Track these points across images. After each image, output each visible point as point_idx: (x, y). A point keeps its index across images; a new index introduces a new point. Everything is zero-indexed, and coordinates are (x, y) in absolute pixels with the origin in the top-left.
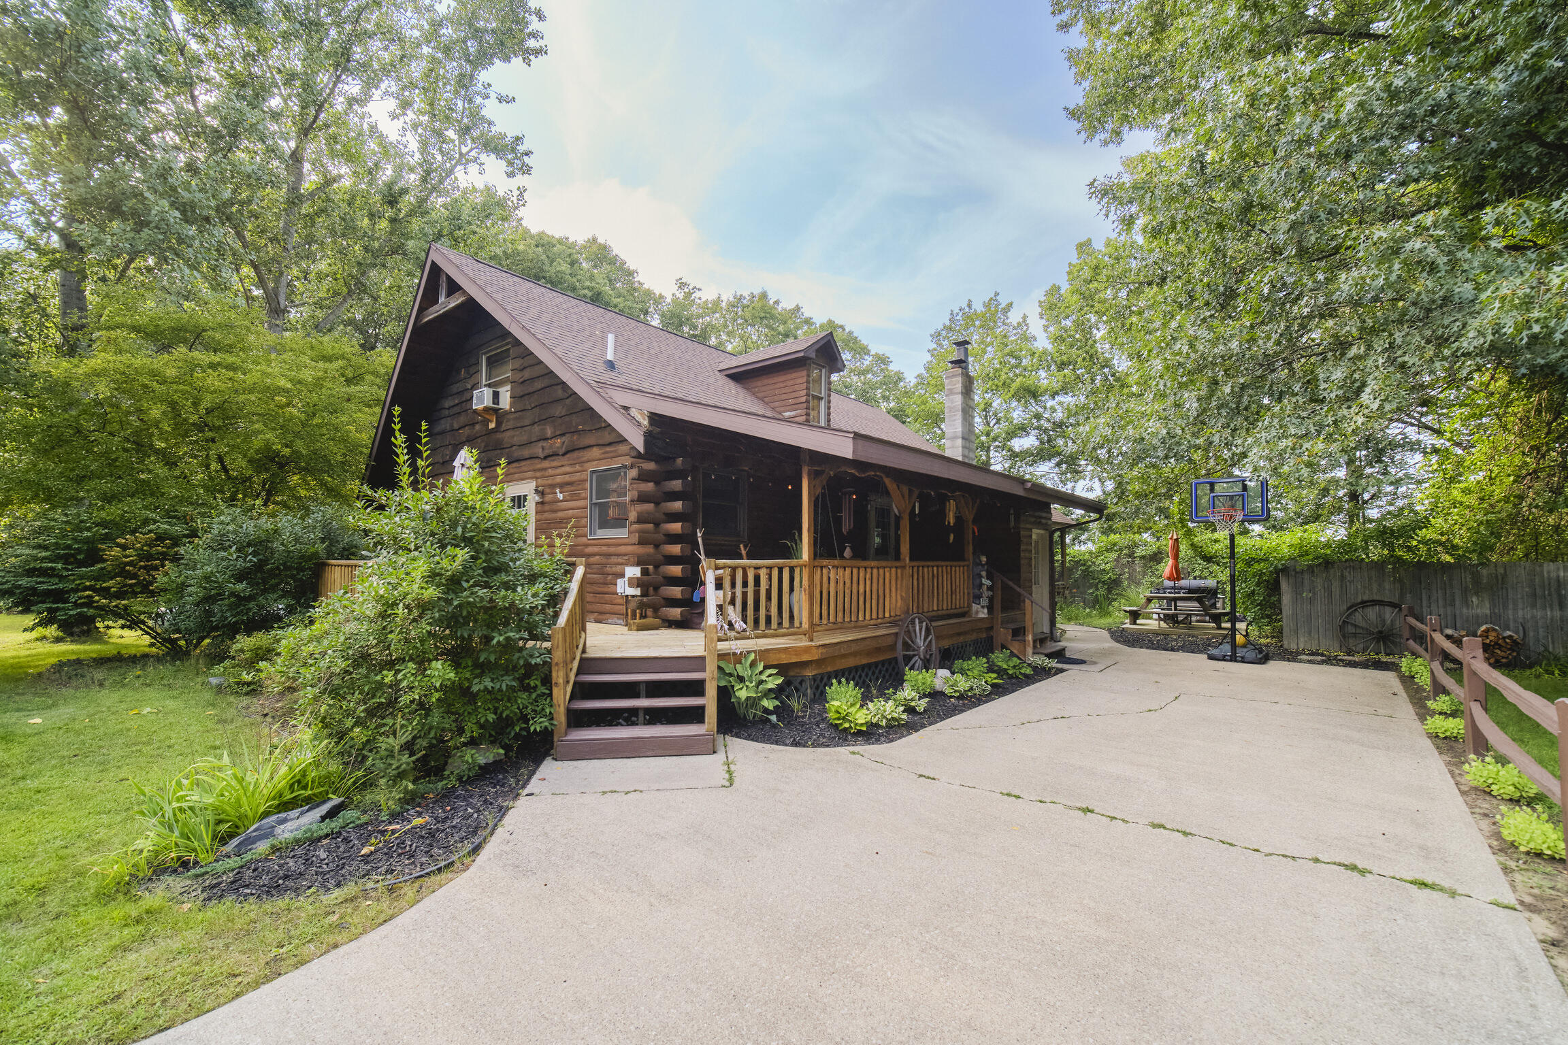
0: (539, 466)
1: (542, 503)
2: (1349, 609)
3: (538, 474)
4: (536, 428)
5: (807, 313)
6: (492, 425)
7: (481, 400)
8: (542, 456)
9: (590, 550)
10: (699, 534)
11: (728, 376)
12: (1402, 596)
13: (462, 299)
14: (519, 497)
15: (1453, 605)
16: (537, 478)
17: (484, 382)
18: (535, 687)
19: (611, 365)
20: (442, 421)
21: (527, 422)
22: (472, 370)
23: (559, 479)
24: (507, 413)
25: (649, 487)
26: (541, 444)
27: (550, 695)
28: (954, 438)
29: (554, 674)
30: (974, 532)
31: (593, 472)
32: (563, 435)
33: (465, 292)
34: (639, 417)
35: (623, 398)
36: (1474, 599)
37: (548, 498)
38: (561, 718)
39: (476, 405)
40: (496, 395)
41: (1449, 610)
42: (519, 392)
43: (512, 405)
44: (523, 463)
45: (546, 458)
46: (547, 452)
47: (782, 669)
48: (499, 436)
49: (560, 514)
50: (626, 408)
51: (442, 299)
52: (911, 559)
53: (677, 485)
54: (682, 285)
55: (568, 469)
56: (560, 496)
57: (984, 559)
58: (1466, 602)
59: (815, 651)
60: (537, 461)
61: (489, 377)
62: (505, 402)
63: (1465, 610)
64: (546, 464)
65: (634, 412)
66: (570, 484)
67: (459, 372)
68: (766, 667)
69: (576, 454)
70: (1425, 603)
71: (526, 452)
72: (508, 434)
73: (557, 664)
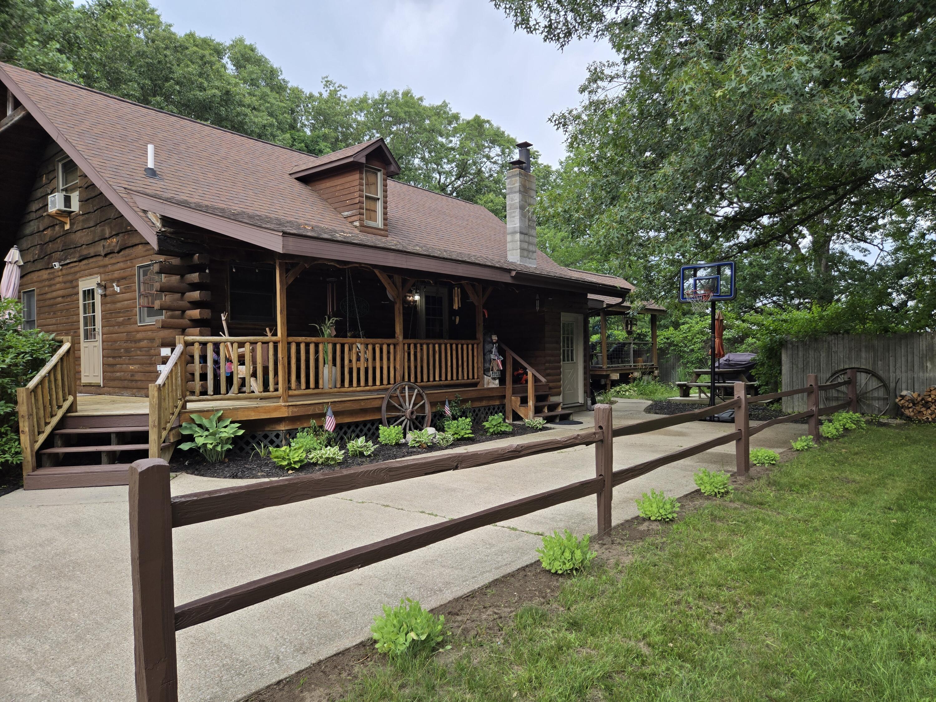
0: (101, 263)
1: (105, 296)
2: (832, 376)
3: (102, 270)
4: (99, 229)
5: (454, 109)
6: (67, 227)
7: (54, 203)
8: (103, 254)
9: (139, 336)
10: (223, 318)
11: (297, 179)
12: (875, 363)
13: (24, 113)
14: (89, 290)
15: (913, 370)
16: (100, 273)
17: (61, 187)
18: (6, 434)
19: (152, 173)
20: (32, 223)
21: (92, 224)
22: (51, 177)
23: (116, 275)
24: (78, 215)
25: (175, 279)
26: (102, 243)
27: (19, 440)
28: (514, 233)
29: (21, 425)
30: (484, 315)
31: (140, 267)
32: (117, 235)
33: (24, 108)
34: (154, 220)
35: (143, 203)
36: (929, 365)
37: (109, 291)
38: (28, 457)
39: (52, 210)
40: (67, 200)
41: (910, 374)
42: (86, 196)
43: (81, 207)
44: (91, 260)
45: (106, 255)
46: (107, 250)
47: (244, 424)
48: (73, 236)
49: (119, 305)
50: (145, 212)
51: (9, 112)
52: (405, 337)
53: (195, 277)
54: (328, 83)
55: (122, 265)
56: (118, 289)
57: (495, 338)
58: (923, 368)
59: (285, 409)
60: (100, 258)
61: (66, 182)
62: (75, 206)
63: (921, 374)
64: (107, 260)
65: (150, 215)
66: (124, 278)
67: (41, 177)
68: (232, 422)
69: (127, 251)
70: (892, 368)
71: (92, 251)
72: (78, 234)
73: (23, 416)
